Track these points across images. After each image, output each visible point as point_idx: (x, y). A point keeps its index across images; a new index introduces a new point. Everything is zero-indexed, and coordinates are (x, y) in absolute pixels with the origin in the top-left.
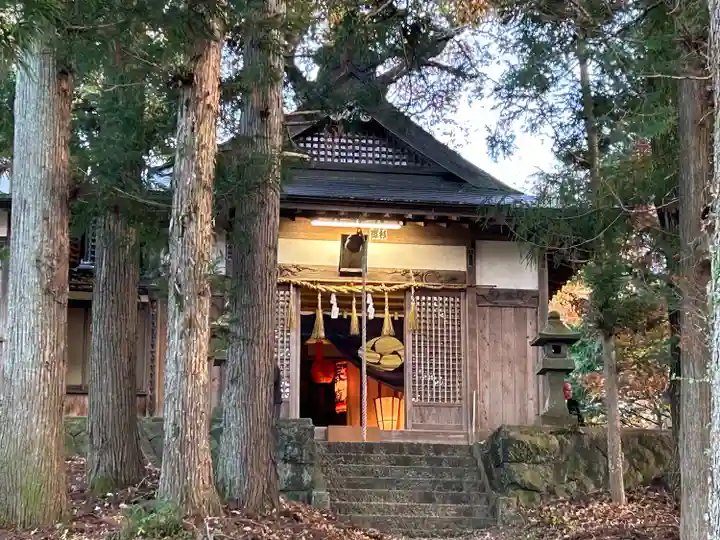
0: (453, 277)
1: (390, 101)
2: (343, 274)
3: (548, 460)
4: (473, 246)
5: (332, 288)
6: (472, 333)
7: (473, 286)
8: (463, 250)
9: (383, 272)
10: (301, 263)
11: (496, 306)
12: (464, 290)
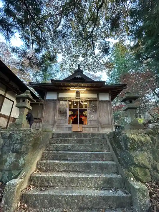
0: (95, 99)
1: (84, 74)
2: (76, 98)
3: (148, 149)
4: (98, 94)
5: (75, 101)
6: (99, 108)
7: (98, 100)
8: (97, 94)
9: (83, 98)
10: (70, 97)
11: (102, 103)
12: (97, 101)
